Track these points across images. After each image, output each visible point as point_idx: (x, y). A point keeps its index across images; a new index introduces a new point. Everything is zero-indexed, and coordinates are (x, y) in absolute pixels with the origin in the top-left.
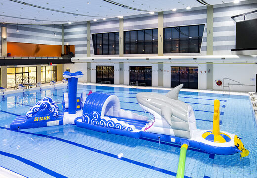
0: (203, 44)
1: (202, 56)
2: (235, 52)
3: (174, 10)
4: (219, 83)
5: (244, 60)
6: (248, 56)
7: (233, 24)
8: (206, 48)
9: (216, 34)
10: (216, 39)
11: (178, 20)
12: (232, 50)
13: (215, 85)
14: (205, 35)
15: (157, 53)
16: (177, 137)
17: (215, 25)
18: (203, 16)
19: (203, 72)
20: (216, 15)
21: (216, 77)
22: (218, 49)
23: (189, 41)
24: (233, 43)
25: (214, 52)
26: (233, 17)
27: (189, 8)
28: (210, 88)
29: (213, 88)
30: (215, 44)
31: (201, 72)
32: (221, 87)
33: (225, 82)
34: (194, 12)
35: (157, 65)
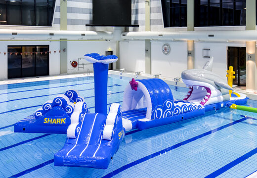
0: (56, 15)
1: (55, 29)
2: (89, 27)
4: (75, 64)
5: (100, 37)
6: (103, 32)
8: (59, 21)
9: (70, 4)
10: (71, 10)
12: (87, 25)
13: (70, 66)
16: (225, 101)
19: (58, 53)
21: (71, 58)
22: (74, 22)
24: (87, 17)
25: (69, 26)
28: (63, 72)
29: (68, 72)
30: (70, 16)
31: (55, 52)
32: (76, 69)
33: (80, 62)
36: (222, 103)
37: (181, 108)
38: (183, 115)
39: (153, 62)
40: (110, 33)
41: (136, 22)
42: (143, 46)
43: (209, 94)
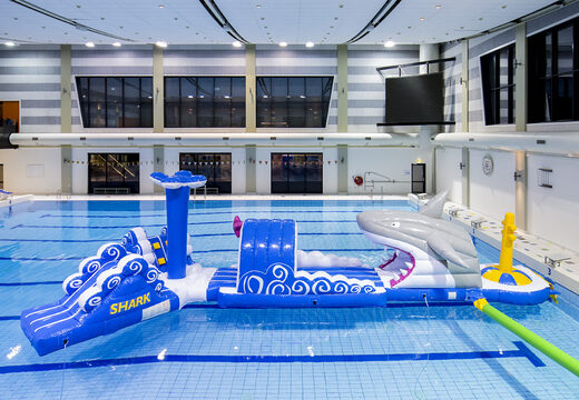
0: (332, 112)
1: (330, 133)
2: (382, 127)
3: (283, 44)
4: (359, 181)
5: (398, 142)
6: (403, 135)
7: (379, 80)
8: (336, 120)
9: (353, 95)
10: (354, 104)
11: (284, 64)
12: (379, 125)
13: (351, 184)
14: (334, 95)
15: (244, 126)
17: (352, 79)
18: (331, 62)
19: (333, 162)
20: (353, 62)
21: (353, 172)
22: (358, 121)
23: (305, 105)
24: (379, 113)
25: (350, 127)
26: (379, 70)
27: (310, 45)
28: (343, 191)
29: (350, 190)
30: (352, 112)
31: (328, 162)
32: (361, 188)
33: (367, 178)
34: (319, 52)
35: (244, 150)
36: (451, 290)
37: (311, 284)
38: (317, 298)
39: (473, 187)
40: (414, 135)
41: (452, 116)
42: (458, 157)
43: (410, 265)
